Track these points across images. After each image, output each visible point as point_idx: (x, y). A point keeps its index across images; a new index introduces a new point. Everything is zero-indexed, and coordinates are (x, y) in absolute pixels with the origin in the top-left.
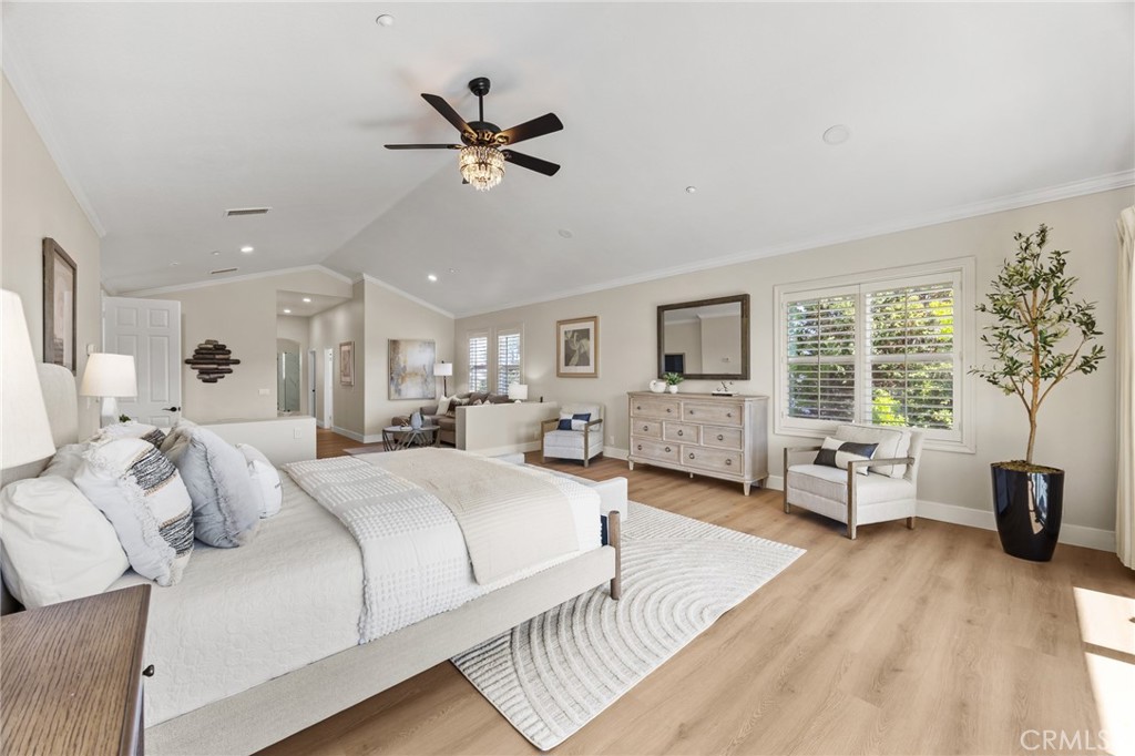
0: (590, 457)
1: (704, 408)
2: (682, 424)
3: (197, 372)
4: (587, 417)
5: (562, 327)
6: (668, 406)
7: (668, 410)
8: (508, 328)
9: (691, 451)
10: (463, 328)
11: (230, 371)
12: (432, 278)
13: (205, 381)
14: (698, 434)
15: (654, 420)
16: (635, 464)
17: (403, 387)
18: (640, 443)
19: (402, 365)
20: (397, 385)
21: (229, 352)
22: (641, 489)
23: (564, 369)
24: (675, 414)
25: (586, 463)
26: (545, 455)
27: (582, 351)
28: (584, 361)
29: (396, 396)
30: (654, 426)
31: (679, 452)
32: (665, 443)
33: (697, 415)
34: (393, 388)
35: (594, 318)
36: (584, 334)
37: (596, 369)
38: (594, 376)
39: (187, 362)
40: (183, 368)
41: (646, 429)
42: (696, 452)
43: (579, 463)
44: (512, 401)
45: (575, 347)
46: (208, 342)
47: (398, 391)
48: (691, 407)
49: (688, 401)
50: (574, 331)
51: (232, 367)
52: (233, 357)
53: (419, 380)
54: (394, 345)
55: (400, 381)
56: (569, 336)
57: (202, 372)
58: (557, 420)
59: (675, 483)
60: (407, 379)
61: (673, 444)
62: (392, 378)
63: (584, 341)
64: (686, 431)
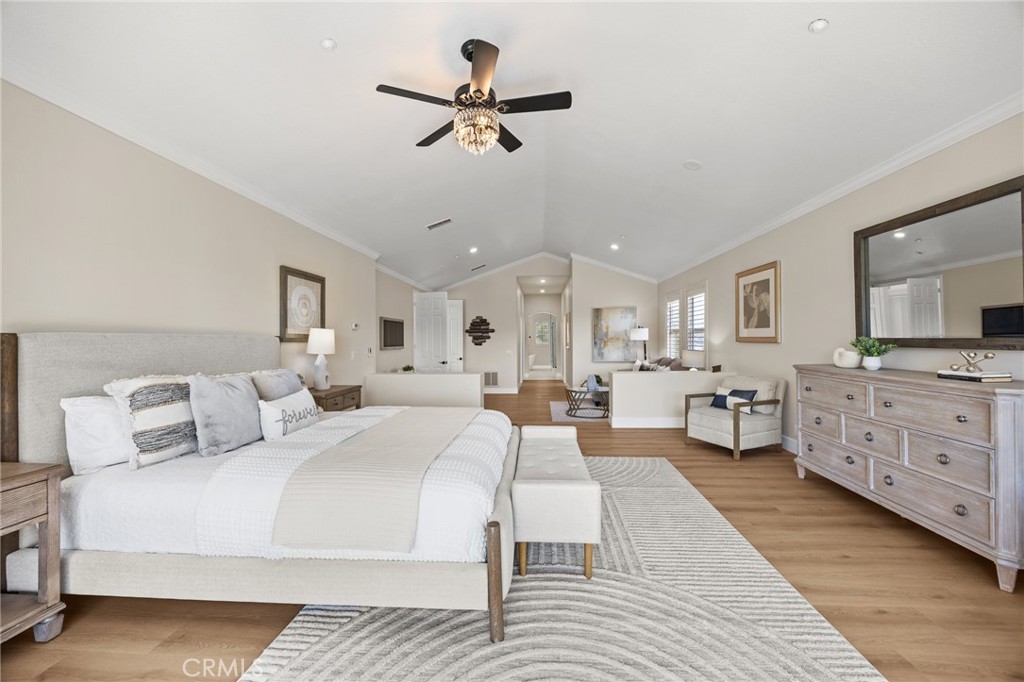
0: (742, 448)
1: (911, 399)
2: (870, 421)
3: (471, 338)
4: (750, 395)
5: (741, 280)
6: (849, 390)
7: (850, 397)
8: (697, 288)
9: (886, 471)
10: (664, 291)
11: (489, 338)
12: (615, 247)
13: (476, 344)
14: (899, 443)
15: (828, 410)
16: (807, 471)
17: (605, 351)
18: (811, 441)
19: (605, 330)
20: (600, 349)
21: (488, 324)
22: (775, 510)
23: (744, 333)
24: (859, 404)
25: (737, 456)
26: (689, 435)
27: (762, 309)
28: (764, 322)
29: (599, 359)
30: (828, 419)
31: (866, 468)
32: (844, 449)
33: (899, 410)
34: (596, 351)
35: (773, 265)
36: (764, 286)
37: (776, 333)
38: (773, 340)
39: (467, 331)
40: (464, 336)
41: (818, 421)
42: (896, 476)
43: (729, 452)
44: (688, 369)
45: (754, 304)
46: (477, 318)
47: (601, 355)
48: (887, 396)
49: (882, 385)
50: (753, 284)
51: (490, 334)
52: (491, 327)
53: (621, 344)
54: (597, 313)
55: (602, 345)
56: (748, 290)
57: (475, 338)
58: (714, 395)
59: (860, 517)
60: (609, 343)
61: (857, 453)
62: (595, 343)
63: (763, 295)
64: (879, 435)
